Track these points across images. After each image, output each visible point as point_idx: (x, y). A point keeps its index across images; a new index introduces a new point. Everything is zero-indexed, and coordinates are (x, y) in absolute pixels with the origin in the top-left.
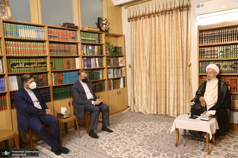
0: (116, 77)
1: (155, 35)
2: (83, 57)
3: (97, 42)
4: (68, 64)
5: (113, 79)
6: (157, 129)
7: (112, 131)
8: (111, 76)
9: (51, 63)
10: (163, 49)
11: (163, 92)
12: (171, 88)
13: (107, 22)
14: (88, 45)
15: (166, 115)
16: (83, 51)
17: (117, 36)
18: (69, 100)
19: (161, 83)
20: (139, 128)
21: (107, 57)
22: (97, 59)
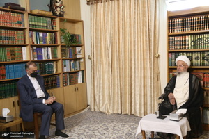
0: (73, 70)
1: (119, 21)
2: (32, 46)
3: (50, 29)
4: (13, 54)
5: (70, 73)
6: (121, 132)
8: (67, 69)
10: (128, 38)
11: (128, 87)
12: (137, 84)
13: (62, 4)
14: (38, 31)
15: (131, 114)
16: (31, 38)
17: (74, 22)
18: (14, 99)
19: (125, 77)
20: (100, 131)
21: (62, 46)
22: (50, 49)
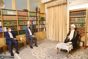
0: (42, 27)
1: (55, 13)
2: (30, 21)
3: (36, 16)
4: (25, 23)
6: (53, 47)
7: (38, 46)
8: (40, 27)
9: (18, 23)
12: (60, 32)
13: (39, 9)
14: (32, 17)
15: (58, 41)
16: (31, 19)
17: (43, 14)
18: (25, 35)
19: (57, 30)
20: (47, 46)
21: (39, 21)
